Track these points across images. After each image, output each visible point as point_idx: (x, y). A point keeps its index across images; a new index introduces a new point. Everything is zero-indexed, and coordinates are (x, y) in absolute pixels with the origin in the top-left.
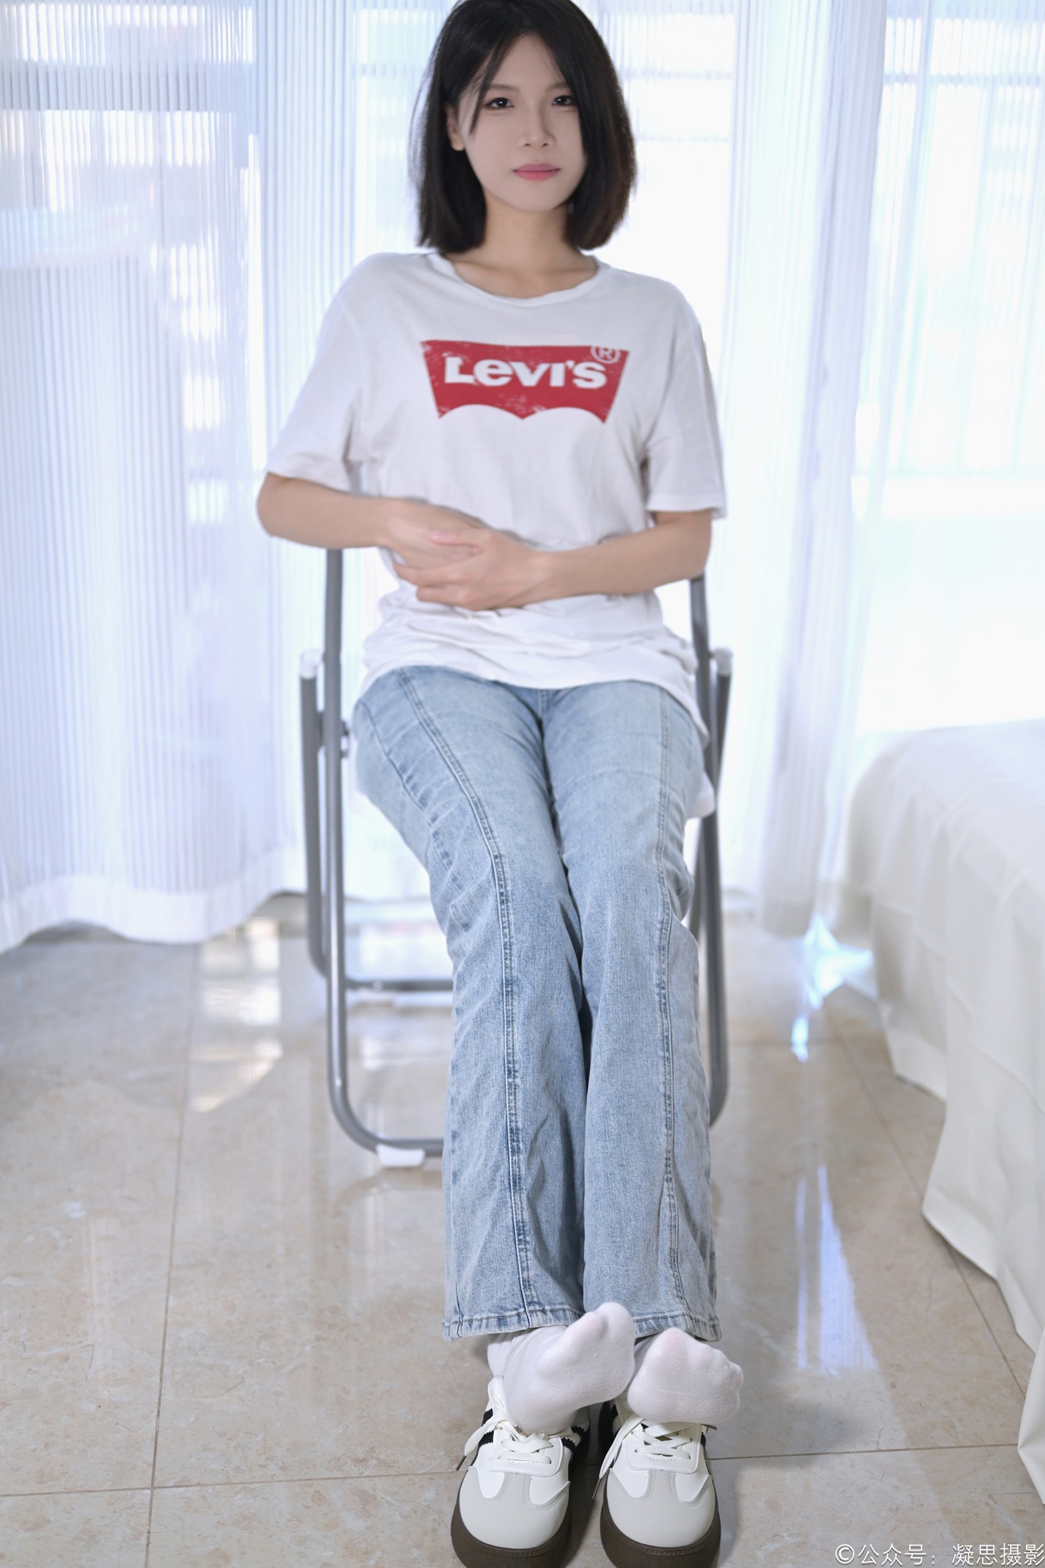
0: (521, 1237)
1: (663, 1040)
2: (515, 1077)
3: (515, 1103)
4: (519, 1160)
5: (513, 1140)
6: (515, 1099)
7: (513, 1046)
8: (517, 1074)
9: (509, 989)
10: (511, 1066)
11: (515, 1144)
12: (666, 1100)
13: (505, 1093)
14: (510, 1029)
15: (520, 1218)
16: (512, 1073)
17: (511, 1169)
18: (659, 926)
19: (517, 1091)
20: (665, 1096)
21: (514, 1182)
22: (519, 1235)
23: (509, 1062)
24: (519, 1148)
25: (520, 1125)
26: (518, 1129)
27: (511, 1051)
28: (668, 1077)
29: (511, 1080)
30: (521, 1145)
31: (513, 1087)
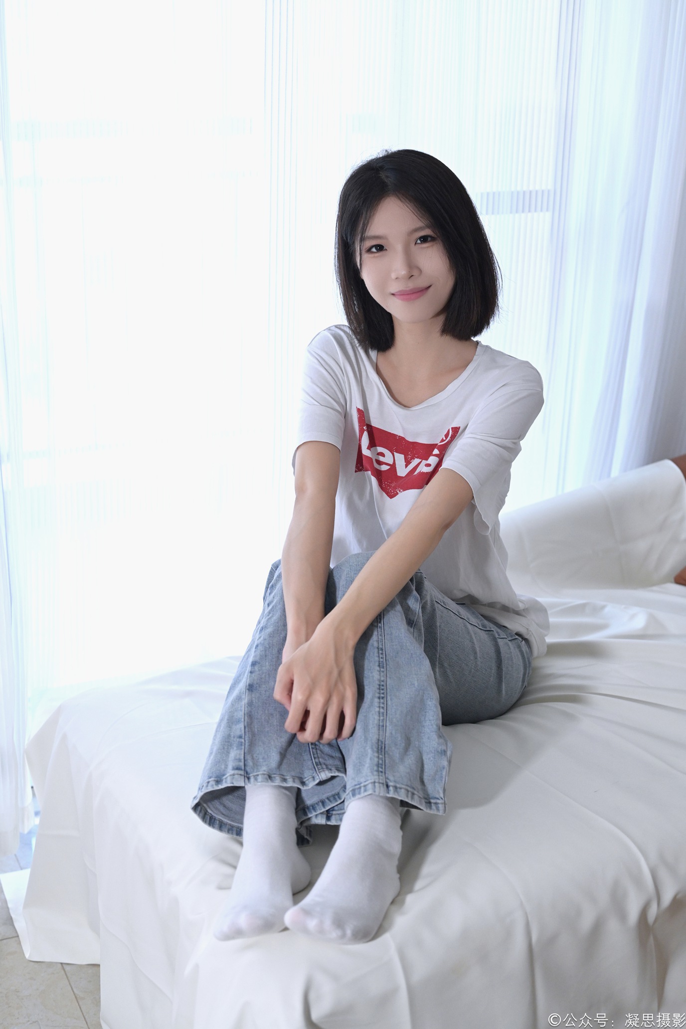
20: (378, 648)
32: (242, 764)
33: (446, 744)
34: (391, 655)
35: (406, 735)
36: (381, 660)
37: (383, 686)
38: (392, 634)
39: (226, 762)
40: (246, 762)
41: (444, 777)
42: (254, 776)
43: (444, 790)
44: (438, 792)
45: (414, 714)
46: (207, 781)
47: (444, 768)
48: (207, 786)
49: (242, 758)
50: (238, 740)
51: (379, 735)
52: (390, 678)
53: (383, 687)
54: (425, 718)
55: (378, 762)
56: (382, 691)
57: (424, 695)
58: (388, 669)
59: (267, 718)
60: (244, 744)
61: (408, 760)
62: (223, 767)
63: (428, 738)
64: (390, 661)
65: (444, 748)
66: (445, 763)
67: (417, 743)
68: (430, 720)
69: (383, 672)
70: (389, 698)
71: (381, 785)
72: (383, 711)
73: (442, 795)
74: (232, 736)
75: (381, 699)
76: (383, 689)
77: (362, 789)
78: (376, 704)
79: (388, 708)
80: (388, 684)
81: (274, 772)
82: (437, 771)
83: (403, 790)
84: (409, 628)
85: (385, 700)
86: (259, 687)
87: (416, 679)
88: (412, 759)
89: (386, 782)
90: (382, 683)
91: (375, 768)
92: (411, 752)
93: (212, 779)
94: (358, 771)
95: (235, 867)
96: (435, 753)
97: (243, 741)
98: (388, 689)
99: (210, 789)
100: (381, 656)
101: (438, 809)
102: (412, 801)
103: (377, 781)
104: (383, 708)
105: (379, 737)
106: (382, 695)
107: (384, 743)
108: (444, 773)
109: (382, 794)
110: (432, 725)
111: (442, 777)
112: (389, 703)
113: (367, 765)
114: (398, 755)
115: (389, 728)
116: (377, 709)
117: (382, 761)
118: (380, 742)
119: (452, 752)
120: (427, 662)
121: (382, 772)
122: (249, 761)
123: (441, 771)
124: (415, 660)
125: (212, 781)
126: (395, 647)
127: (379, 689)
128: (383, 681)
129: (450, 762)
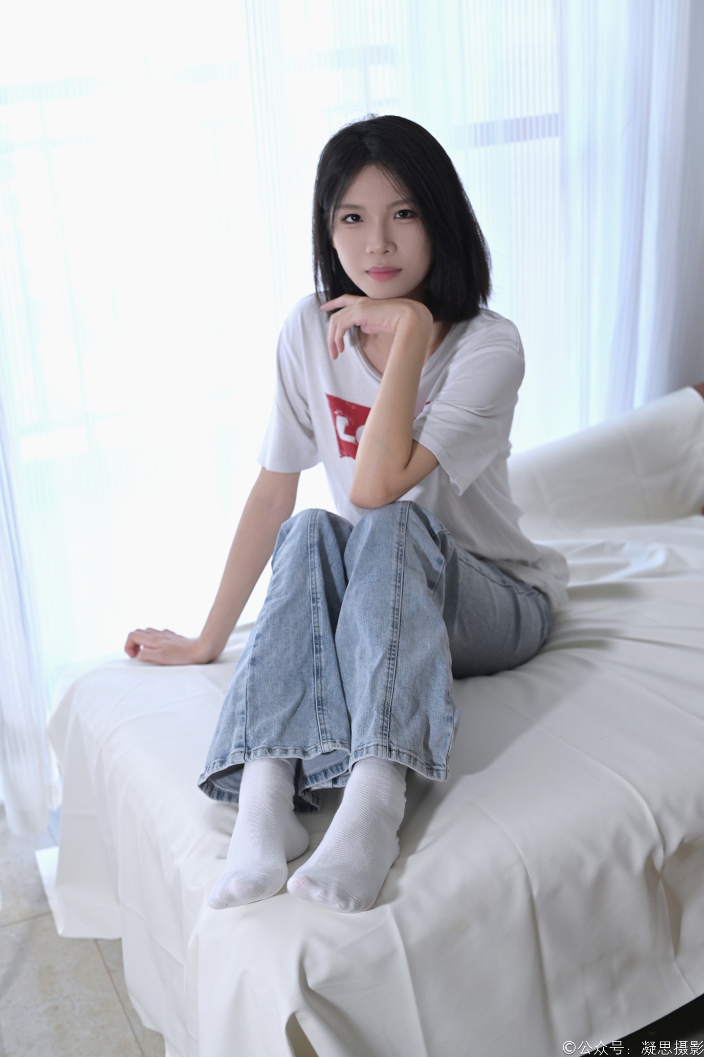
0: (320, 707)
1: (397, 575)
2: (317, 602)
3: (318, 619)
4: (320, 657)
5: (316, 644)
6: (318, 616)
7: (316, 583)
8: (319, 600)
9: (312, 549)
10: (314, 595)
11: (318, 646)
12: (394, 611)
13: (311, 613)
14: (313, 573)
15: (319, 695)
16: (316, 600)
17: (315, 663)
18: (400, 511)
19: (319, 611)
21: (317, 671)
22: (318, 705)
23: (313, 594)
24: (320, 649)
25: (321, 633)
26: (320, 636)
27: (314, 586)
28: (397, 597)
29: (314, 605)
30: (322, 647)
31: (316, 609)
32: (243, 740)
33: (454, 711)
34: (407, 616)
35: (414, 698)
36: (396, 620)
37: (394, 646)
38: (410, 595)
39: (230, 741)
40: (247, 738)
41: (448, 743)
42: (254, 751)
43: (448, 758)
44: (441, 759)
45: (423, 678)
46: (213, 762)
47: (449, 735)
48: (213, 767)
49: (243, 734)
50: (241, 716)
51: (386, 697)
52: (403, 639)
53: (394, 648)
54: (434, 683)
55: (383, 724)
56: (393, 652)
57: (436, 659)
58: (402, 630)
59: (271, 688)
60: (245, 720)
61: (413, 724)
62: (227, 746)
63: (436, 703)
64: (404, 622)
65: (451, 714)
66: (451, 730)
67: (424, 707)
68: (439, 685)
69: (396, 632)
70: (399, 659)
71: (384, 748)
72: (392, 672)
73: (444, 763)
74: (236, 713)
75: (391, 660)
76: (394, 650)
77: (365, 750)
78: (386, 665)
79: (397, 670)
80: (400, 645)
81: (275, 744)
82: (442, 737)
83: (405, 755)
84: (430, 590)
85: (396, 661)
86: (262, 659)
87: (429, 642)
88: (418, 723)
89: (389, 745)
90: (394, 644)
91: (380, 730)
92: (417, 716)
93: (218, 760)
94: (362, 732)
95: (230, 835)
96: (440, 719)
97: (245, 716)
98: (400, 650)
99: (215, 771)
100: (396, 616)
101: (439, 776)
102: (413, 767)
103: (380, 744)
104: (392, 669)
105: (386, 699)
106: (393, 656)
107: (390, 705)
108: (449, 740)
109: (383, 758)
110: (441, 690)
111: (446, 744)
112: (399, 664)
113: (372, 727)
114: (403, 718)
115: (397, 689)
116: (386, 670)
117: (387, 724)
118: (386, 704)
119: (459, 720)
120: (443, 626)
121: (385, 735)
122: (249, 735)
123: (446, 737)
124: (431, 623)
125: (217, 762)
126: (411, 609)
127: (391, 650)
128: (395, 642)
129: (456, 729)
